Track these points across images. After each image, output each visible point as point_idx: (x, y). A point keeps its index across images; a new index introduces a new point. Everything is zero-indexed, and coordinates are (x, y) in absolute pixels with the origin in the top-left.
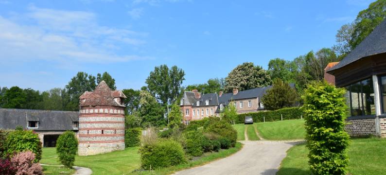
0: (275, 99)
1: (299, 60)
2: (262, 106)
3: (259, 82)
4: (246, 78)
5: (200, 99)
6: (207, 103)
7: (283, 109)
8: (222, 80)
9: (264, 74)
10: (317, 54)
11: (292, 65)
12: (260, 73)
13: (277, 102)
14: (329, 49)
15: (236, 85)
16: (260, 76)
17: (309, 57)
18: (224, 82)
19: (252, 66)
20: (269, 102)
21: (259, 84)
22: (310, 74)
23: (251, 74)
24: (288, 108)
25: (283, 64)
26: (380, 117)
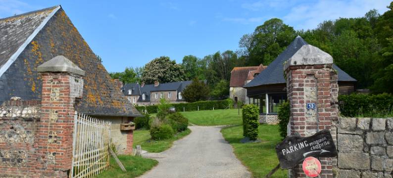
0: (193, 93)
1: (208, 58)
2: (180, 98)
3: (174, 75)
4: (162, 70)
5: (123, 88)
6: (130, 92)
7: (199, 102)
8: (137, 69)
9: (178, 69)
10: (224, 54)
11: (203, 62)
12: (175, 67)
13: (195, 96)
14: (232, 52)
15: (154, 76)
16: (175, 70)
17: (217, 56)
18: (139, 71)
19: (168, 60)
20: (189, 96)
21: (173, 76)
22: (216, 71)
23: (167, 68)
24: (203, 102)
25: (195, 61)
26: (268, 115)
